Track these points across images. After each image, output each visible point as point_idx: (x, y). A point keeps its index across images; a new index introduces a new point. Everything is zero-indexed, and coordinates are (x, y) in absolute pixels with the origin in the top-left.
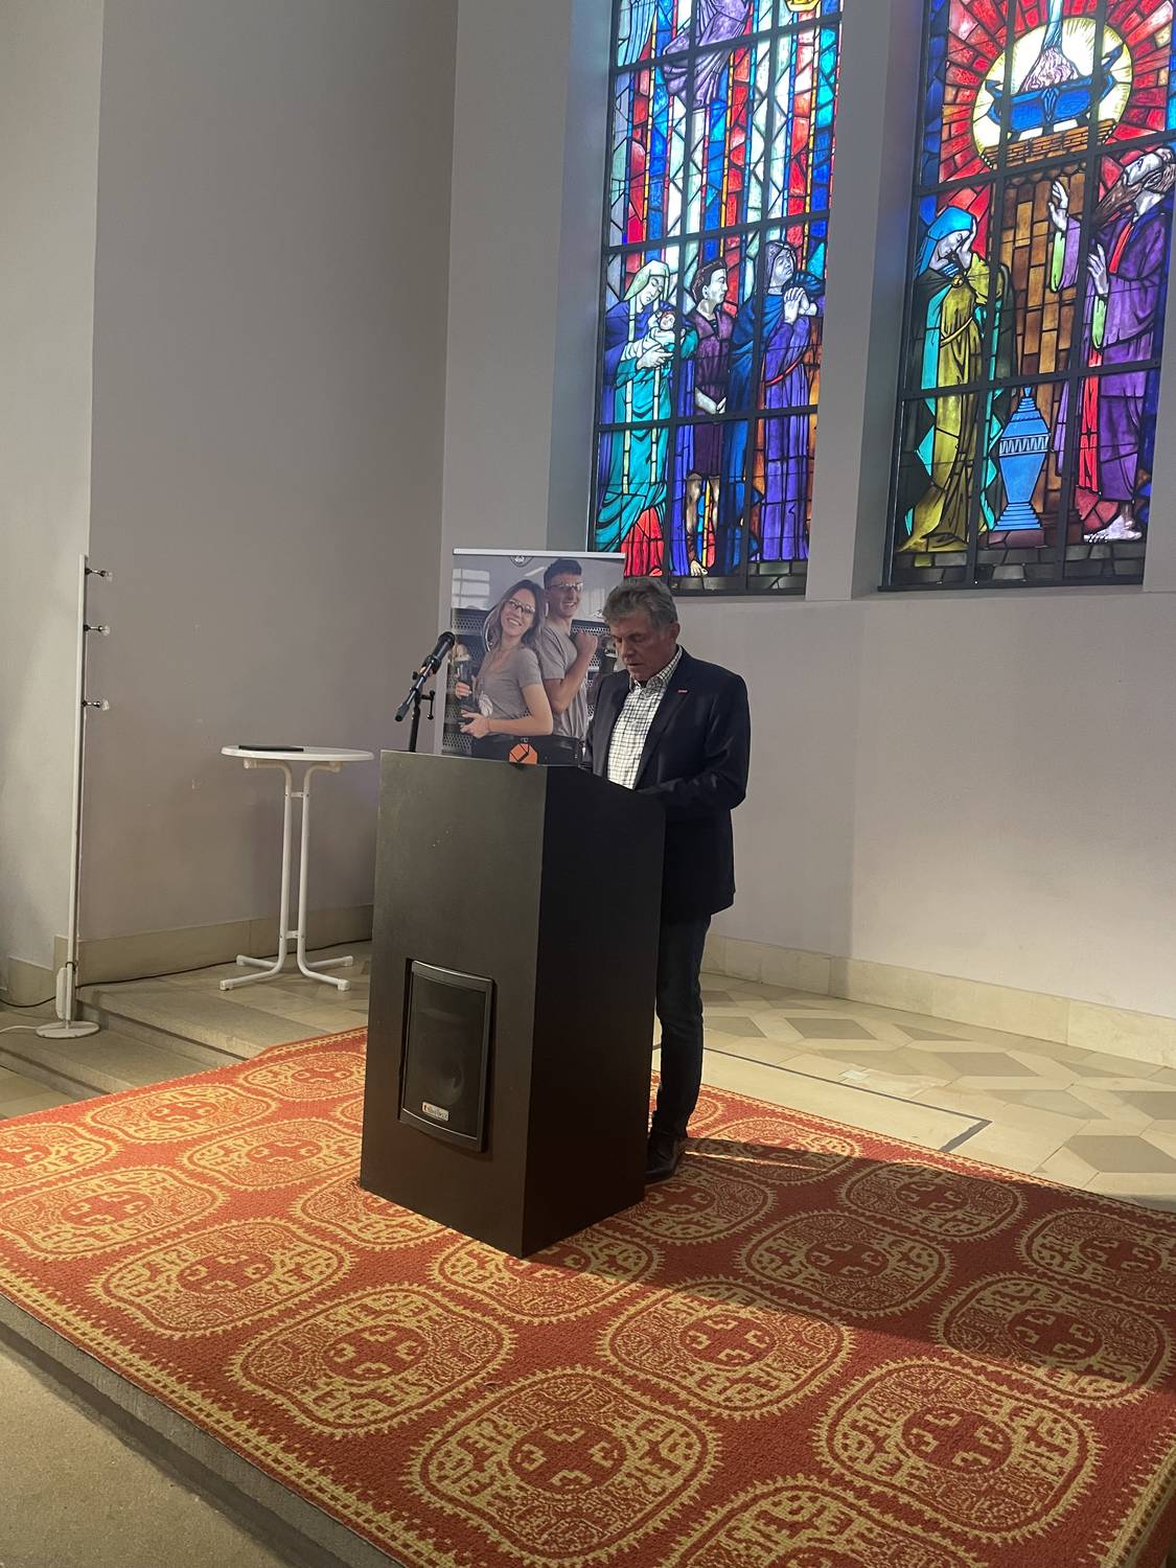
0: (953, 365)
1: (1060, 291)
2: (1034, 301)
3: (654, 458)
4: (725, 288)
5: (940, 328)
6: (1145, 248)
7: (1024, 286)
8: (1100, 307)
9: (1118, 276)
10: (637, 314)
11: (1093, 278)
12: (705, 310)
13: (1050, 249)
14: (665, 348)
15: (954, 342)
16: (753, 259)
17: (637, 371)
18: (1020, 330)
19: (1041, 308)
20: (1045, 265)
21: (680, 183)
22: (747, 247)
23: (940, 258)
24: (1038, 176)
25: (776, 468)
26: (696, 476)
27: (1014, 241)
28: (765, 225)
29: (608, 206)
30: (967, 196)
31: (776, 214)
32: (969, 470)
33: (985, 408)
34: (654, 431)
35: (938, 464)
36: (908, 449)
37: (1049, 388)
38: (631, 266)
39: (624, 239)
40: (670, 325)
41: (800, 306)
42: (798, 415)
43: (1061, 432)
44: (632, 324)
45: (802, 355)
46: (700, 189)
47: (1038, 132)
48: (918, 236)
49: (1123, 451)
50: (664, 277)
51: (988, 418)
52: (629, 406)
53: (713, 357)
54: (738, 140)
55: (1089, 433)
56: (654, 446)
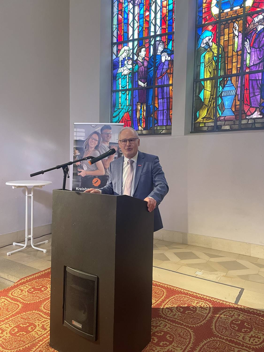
0: (208, 72)
1: (237, 52)
2: (230, 55)
3: (127, 99)
4: (145, 53)
5: (204, 62)
6: (260, 40)
7: (227, 51)
8: (248, 56)
9: (253, 47)
10: (121, 60)
11: (246, 48)
12: (140, 59)
13: (234, 41)
14: (129, 69)
15: (208, 66)
16: (153, 45)
17: (122, 76)
18: (226, 62)
19: (232, 56)
20: (233, 45)
21: (132, 26)
22: (151, 42)
23: (204, 44)
24: (230, 21)
25: (161, 101)
26: (140, 103)
27: (224, 39)
28: (155, 36)
29: (112, 32)
30: (210, 28)
31: (158, 33)
32: (214, 100)
33: (217, 83)
34: (127, 92)
35: (205, 99)
36: (197, 95)
37: (235, 77)
38: (120, 47)
39: (117, 40)
40: (131, 63)
41: (166, 57)
42: (166, 87)
43: (239, 90)
44: (120, 63)
45: (167, 70)
46: (138, 27)
47: (229, 10)
48: (197, 38)
49: (256, 94)
50: (129, 50)
51: (218, 86)
52: (120, 85)
53: (143, 72)
54: (147, 13)
55: (247, 90)
56: (128, 96)
